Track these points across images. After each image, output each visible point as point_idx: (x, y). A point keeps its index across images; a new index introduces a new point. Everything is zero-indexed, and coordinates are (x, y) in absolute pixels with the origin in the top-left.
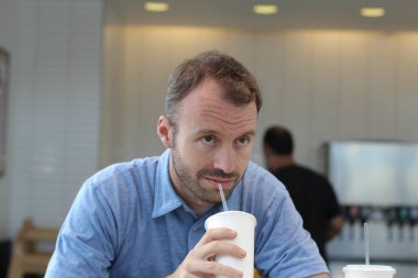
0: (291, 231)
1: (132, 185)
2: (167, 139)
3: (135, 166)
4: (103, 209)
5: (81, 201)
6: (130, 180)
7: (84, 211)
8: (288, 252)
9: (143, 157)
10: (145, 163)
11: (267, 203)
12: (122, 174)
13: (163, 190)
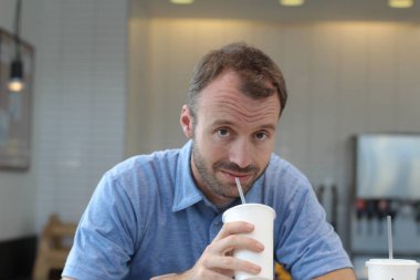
0: (314, 224)
1: (153, 179)
2: (188, 129)
3: (156, 158)
4: (123, 202)
5: (101, 194)
6: (150, 172)
7: (103, 204)
8: (311, 246)
9: (164, 150)
10: (166, 155)
11: (289, 197)
12: (142, 166)
13: (184, 184)
